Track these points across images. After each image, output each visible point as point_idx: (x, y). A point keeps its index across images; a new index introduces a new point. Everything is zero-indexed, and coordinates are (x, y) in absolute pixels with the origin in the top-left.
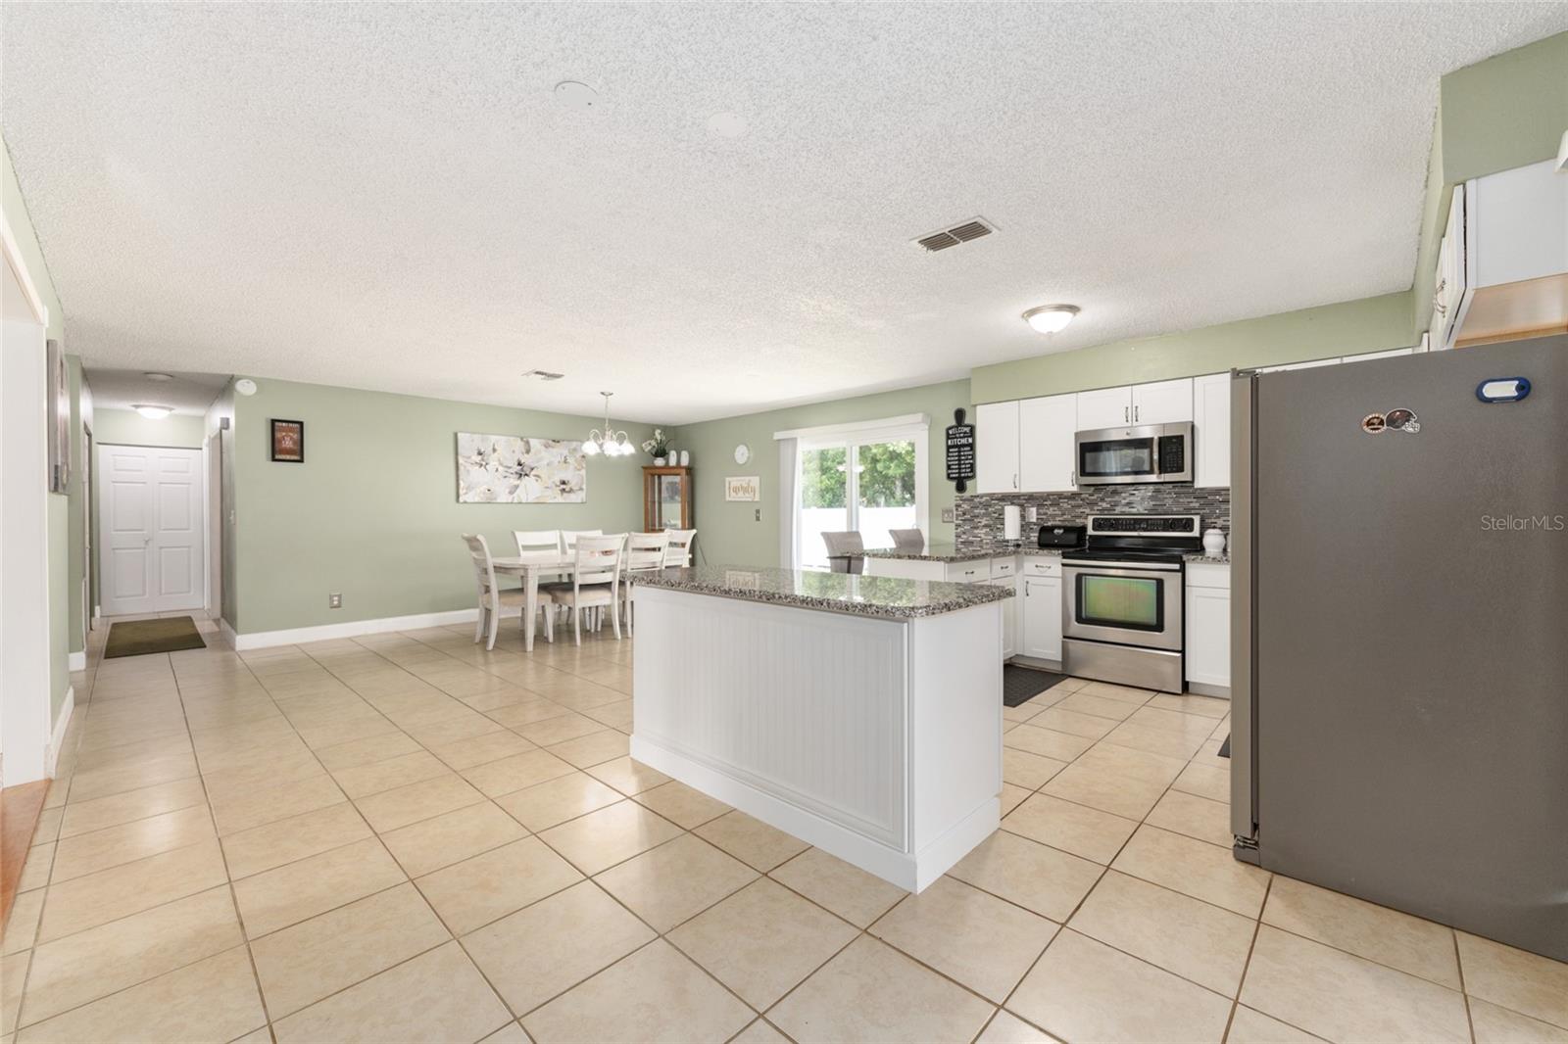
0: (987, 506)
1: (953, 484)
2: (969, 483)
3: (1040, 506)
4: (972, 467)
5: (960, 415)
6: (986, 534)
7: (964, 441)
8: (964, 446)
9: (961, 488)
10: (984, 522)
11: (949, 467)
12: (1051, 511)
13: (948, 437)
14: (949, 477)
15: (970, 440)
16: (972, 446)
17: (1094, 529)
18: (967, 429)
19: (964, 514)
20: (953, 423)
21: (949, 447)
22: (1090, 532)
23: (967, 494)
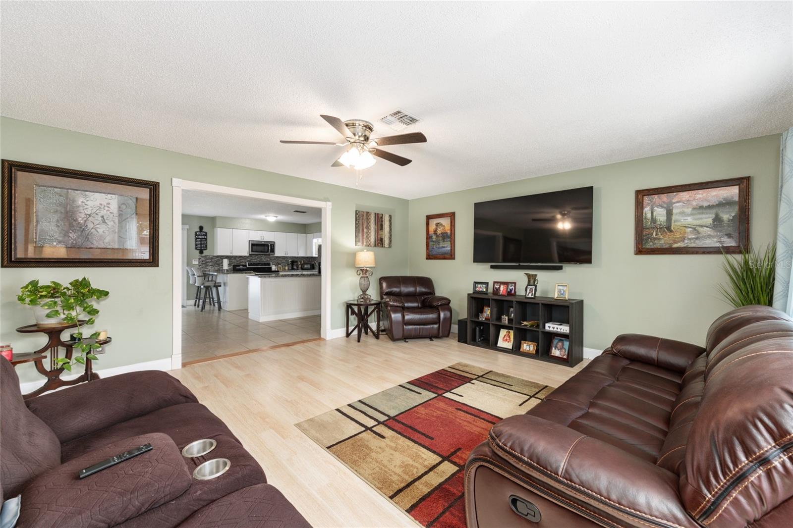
0: (211, 259)
1: (198, 251)
2: (204, 251)
3: (230, 259)
4: (206, 246)
5: (201, 228)
6: (211, 268)
7: (203, 237)
8: (203, 239)
9: (201, 252)
10: (210, 264)
11: (196, 245)
12: (233, 261)
13: (196, 235)
14: (196, 249)
15: (206, 237)
16: (206, 239)
17: (249, 265)
18: (204, 233)
19: (202, 261)
20: (198, 230)
21: (196, 239)
22: (248, 266)
23: (204, 255)
